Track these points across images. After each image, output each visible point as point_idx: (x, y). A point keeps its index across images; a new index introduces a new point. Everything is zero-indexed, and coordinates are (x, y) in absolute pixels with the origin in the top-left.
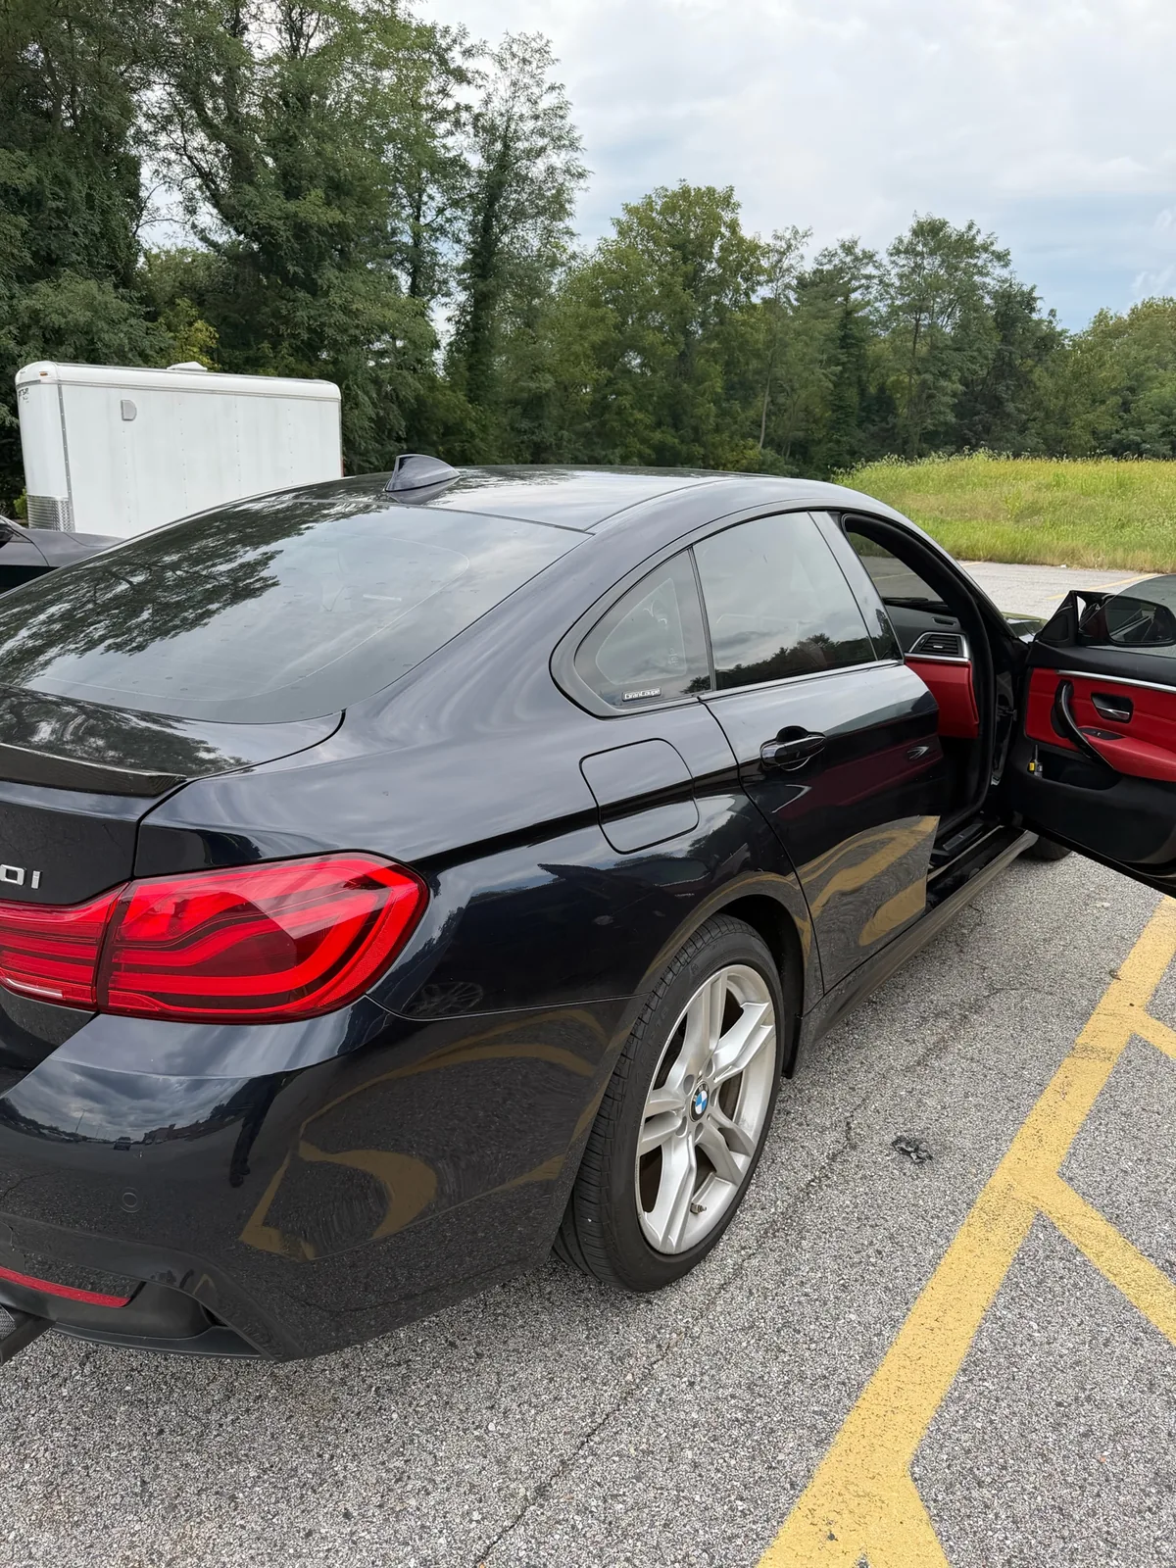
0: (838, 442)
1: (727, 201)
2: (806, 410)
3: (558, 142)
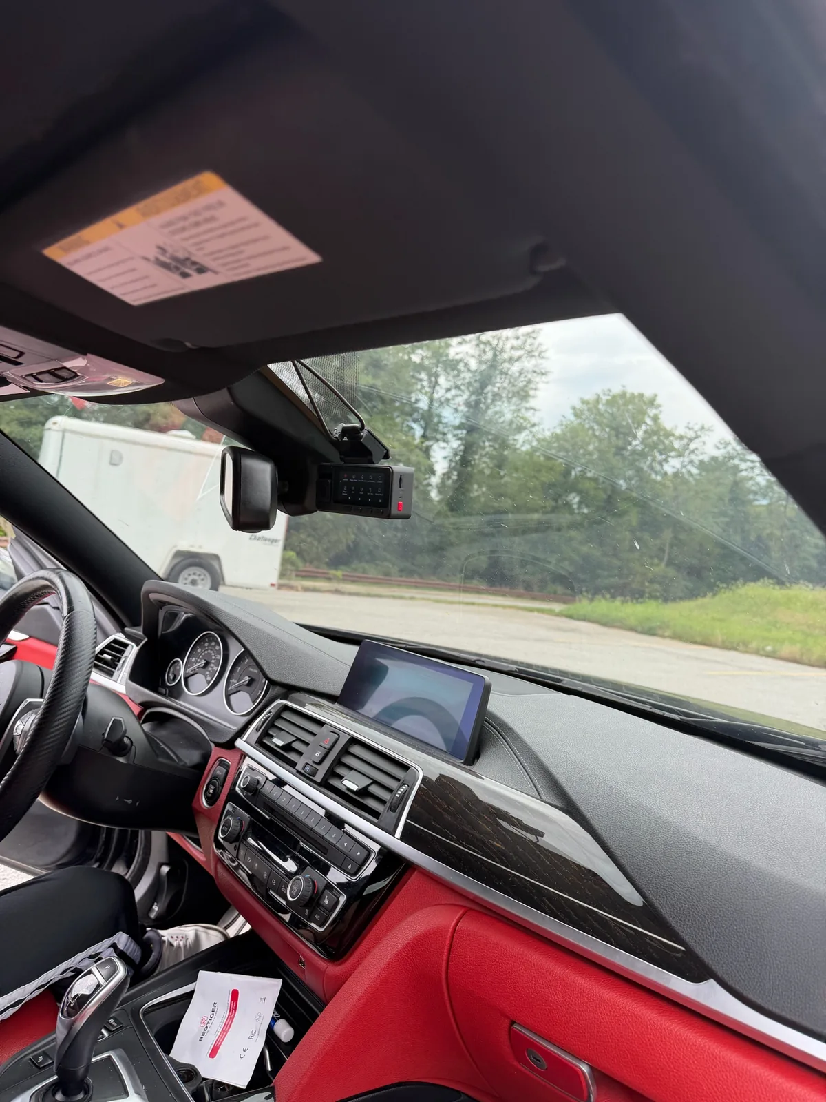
0: (724, 570)
1: (652, 402)
2: (701, 545)
3: (530, 354)
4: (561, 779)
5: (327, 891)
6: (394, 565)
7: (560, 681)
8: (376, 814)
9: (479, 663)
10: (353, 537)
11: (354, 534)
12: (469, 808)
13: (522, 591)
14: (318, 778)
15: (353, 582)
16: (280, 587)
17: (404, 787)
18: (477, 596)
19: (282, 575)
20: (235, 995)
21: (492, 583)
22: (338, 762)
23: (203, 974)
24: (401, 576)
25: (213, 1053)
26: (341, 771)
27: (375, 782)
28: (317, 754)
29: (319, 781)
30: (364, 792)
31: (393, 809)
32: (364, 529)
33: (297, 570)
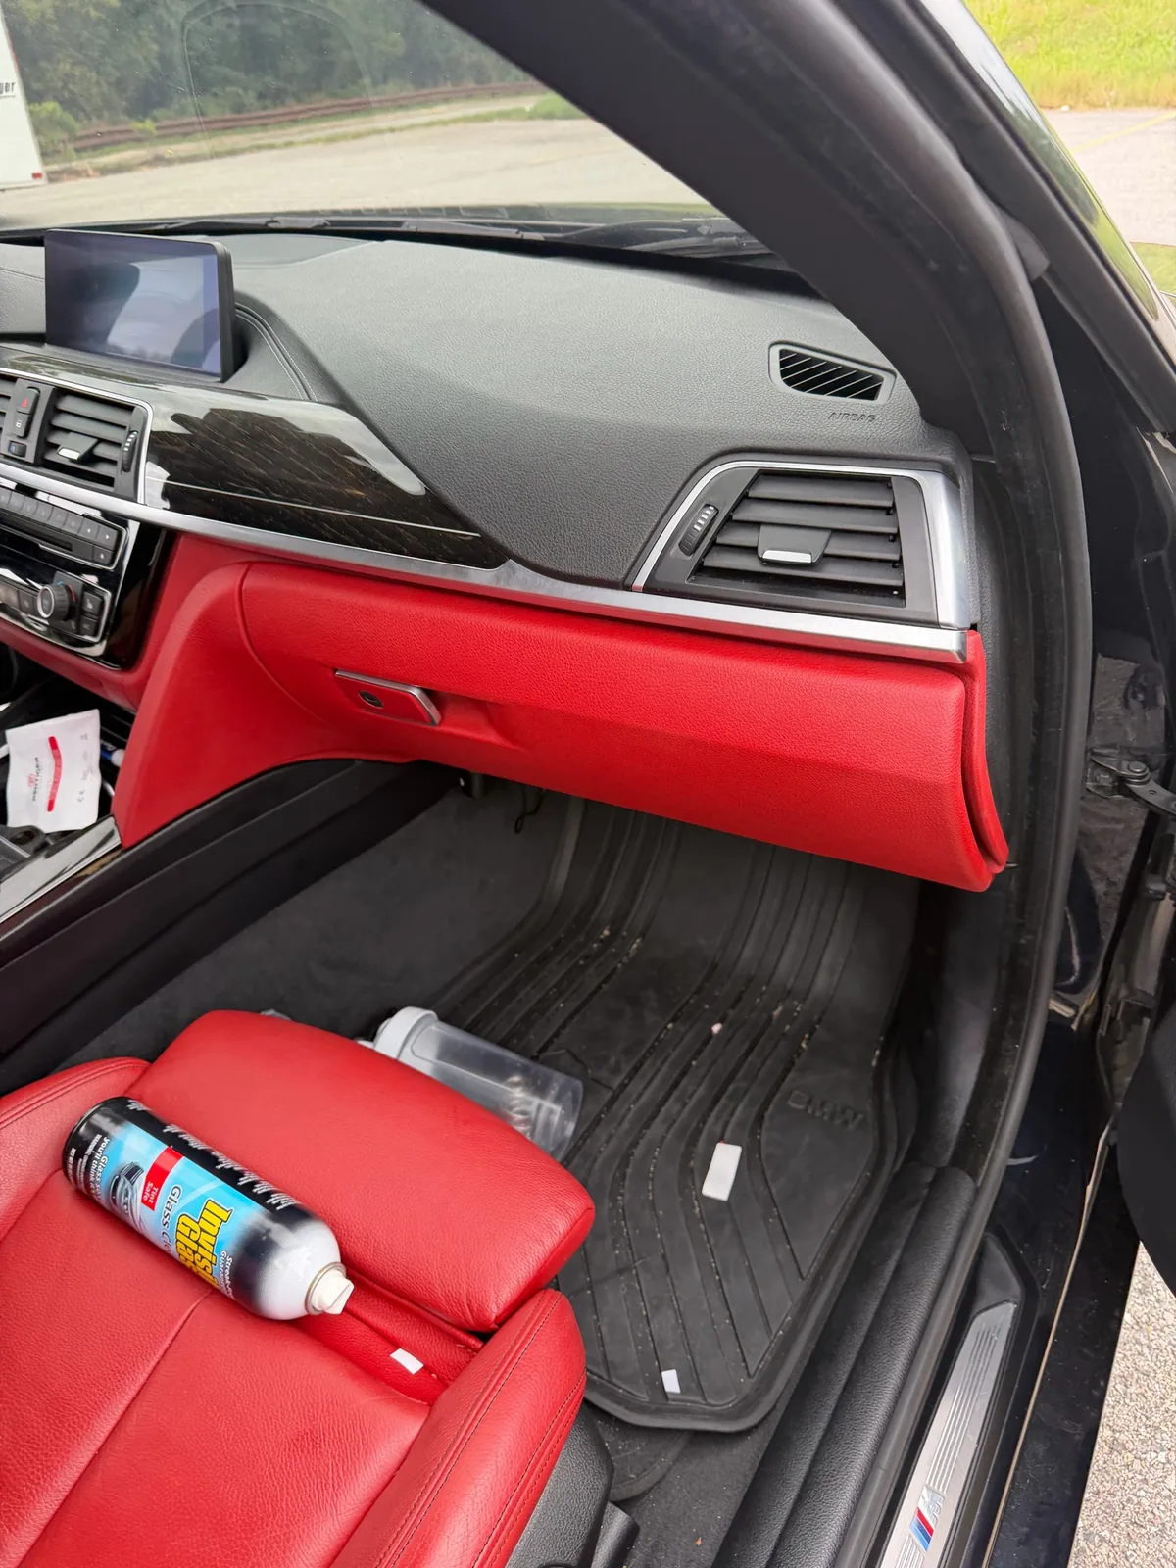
4: (331, 367)
5: (87, 593)
6: (245, 89)
7: (399, 224)
8: (108, 481)
9: (272, 226)
10: (155, 47)
11: (156, 41)
12: (217, 439)
13: (471, 85)
14: (30, 457)
15: (186, 136)
16: (54, 177)
17: (132, 436)
18: (400, 113)
19: (45, 154)
20: (53, 742)
21: (419, 82)
22: (49, 428)
23: (10, 733)
24: (265, 108)
25: (50, 807)
26: (55, 439)
27: (100, 441)
28: (18, 425)
29: (32, 460)
30: (90, 458)
31: (126, 469)
32: (168, 26)
33: (74, 138)
